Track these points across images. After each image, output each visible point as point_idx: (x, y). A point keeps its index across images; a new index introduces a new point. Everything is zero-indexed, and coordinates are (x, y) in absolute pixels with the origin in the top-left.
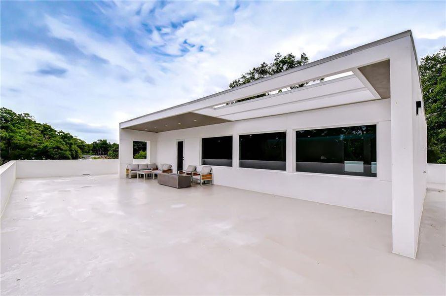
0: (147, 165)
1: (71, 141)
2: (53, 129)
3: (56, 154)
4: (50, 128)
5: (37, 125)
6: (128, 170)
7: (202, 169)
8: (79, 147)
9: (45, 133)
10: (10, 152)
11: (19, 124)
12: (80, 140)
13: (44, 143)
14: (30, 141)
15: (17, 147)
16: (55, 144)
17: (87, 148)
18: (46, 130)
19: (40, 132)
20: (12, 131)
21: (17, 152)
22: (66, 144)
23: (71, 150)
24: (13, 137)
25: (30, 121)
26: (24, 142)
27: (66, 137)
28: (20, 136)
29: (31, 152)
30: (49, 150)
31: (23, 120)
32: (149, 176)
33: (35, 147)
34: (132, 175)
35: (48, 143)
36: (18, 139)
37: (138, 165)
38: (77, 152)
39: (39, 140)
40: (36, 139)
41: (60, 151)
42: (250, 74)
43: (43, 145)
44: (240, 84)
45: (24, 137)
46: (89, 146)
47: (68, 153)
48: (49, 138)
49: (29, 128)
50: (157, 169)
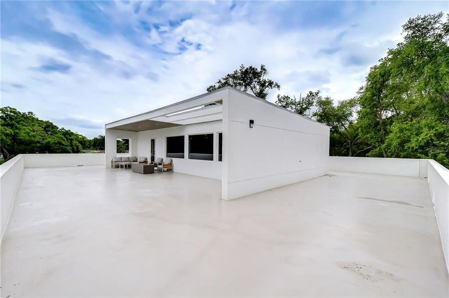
0: (129, 158)
1: (72, 137)
2: (55, 126)
3: (58, 149)
4: (52, 125)
5: (39, 122)
6: (112, 161)
7: (166, 161)
8: (80, 142)
9: (47, 129)
10: (15, 147)
11: (23, 121)
12: (81, 135)
13: (46, 139)
14: (34, 137)
15: (21, 142)
16: (56, 140)
17: (88, 143)
18: (49, 127)
19: (43, 129)
20: (17, 128)
21: (22, 147)
22: (67, 140)
23: (71, 145)
24: (18, 133)
25: (33, 119)
26: (29, 138)
27: (67, 134)
28: (24, 133)
29: (35, 147)
30: (52, 146)
31: (27, 118)
32: (129, 167)
33: (38, 142)
34: (115, 166)
35: (50, 139)
36: (22, 135)
37: (121, 158)
38: (77, 147)
39: (42, 136)
40: (38, 135)
41: (61, 146)
42: (224, 79)
43: (46, 141)
44: (215, 89)
45: (28, 134)
46: (90, 141)
47: (69, 148)
48: (51, 134)
49: (33, 125)
50: (136, 161)
